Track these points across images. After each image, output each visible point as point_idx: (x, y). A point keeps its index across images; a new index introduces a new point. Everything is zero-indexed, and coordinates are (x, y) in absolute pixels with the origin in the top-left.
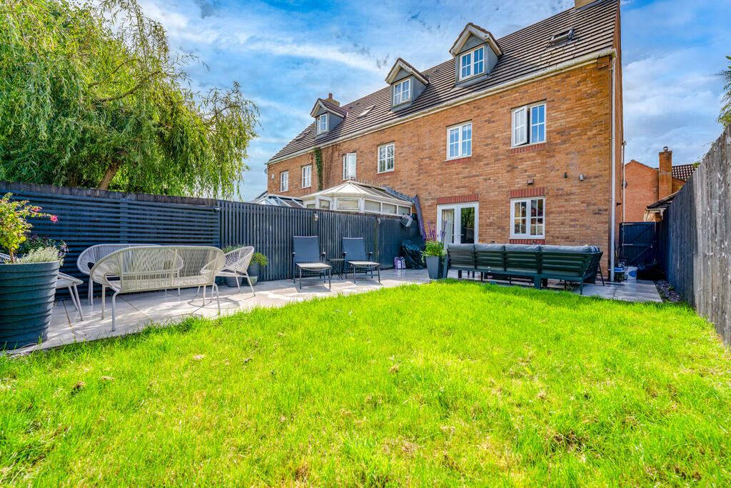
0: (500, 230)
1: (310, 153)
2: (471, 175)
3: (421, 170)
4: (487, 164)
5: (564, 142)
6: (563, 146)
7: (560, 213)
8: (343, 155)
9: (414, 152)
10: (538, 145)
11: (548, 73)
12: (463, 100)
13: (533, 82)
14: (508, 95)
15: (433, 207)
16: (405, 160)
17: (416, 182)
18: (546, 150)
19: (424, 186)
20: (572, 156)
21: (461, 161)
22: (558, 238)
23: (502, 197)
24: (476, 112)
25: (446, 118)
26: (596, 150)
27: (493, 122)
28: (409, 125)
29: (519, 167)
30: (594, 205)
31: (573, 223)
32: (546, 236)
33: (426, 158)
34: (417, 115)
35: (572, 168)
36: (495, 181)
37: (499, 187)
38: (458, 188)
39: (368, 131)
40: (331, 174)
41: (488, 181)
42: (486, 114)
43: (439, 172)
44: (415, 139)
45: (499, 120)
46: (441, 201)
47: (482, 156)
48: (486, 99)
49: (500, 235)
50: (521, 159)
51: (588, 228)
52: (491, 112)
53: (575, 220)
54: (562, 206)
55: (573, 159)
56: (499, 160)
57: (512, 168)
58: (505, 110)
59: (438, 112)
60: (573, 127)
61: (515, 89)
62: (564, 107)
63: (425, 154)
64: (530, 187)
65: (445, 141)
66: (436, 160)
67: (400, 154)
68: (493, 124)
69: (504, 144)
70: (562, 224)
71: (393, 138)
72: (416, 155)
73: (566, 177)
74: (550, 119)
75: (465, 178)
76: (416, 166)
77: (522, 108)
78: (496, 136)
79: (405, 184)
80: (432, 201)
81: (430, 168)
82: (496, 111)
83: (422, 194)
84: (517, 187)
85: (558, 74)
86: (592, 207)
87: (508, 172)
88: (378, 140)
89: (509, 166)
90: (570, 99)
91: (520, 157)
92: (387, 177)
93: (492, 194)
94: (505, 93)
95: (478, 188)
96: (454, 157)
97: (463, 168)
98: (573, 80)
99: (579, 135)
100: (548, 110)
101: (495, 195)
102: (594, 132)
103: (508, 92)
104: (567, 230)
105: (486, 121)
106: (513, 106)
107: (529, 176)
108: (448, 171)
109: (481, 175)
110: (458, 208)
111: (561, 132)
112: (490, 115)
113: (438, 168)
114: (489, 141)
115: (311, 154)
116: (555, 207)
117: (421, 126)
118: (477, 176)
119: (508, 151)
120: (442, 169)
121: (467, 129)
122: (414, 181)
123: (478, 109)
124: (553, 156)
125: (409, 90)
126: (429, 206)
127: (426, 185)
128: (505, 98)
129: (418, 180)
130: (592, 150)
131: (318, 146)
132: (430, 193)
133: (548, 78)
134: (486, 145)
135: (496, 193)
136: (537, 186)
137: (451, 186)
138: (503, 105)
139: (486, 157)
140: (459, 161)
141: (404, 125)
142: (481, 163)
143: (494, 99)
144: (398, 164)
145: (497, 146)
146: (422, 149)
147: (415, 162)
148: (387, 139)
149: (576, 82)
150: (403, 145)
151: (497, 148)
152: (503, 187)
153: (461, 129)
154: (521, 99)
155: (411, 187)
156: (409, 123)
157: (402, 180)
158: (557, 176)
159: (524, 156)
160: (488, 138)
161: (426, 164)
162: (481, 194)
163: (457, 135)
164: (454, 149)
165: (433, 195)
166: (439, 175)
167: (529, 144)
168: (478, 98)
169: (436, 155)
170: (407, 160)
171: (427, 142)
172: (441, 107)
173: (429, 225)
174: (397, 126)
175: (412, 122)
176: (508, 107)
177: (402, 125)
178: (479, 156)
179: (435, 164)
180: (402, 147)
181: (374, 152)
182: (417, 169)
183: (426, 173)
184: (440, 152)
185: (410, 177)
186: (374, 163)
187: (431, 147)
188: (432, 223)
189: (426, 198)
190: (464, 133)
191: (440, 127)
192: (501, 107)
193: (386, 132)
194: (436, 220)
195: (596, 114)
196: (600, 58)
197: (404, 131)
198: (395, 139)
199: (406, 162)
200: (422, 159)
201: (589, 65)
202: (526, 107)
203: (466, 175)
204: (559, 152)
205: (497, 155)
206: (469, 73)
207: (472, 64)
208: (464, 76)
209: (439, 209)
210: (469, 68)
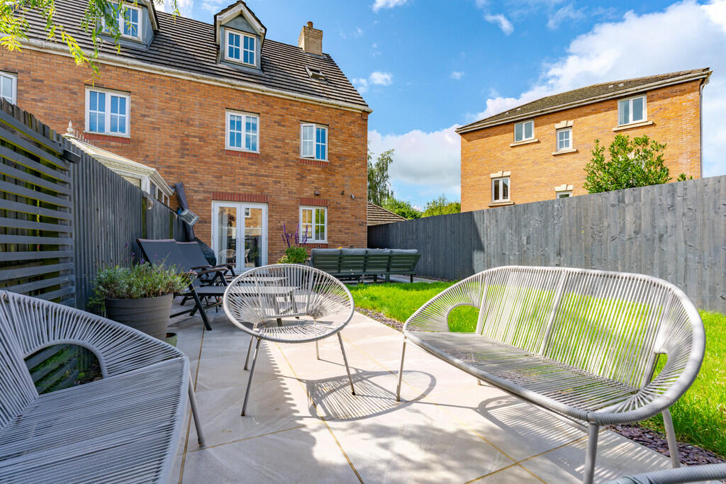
2: (260, 174)
3: (184, 149)
4: (278, 167)
5: (341, 166)
6: (341, 169)
7: (339, 222)
9: (172, 123)
10: (320, 162)
11: (332, 104)
12: (251, 88)
13: (318, 105)
14: (298, 106)
15: (206, 203)
16: (154, 128)
17: (177, 165)
18: (327, 168)
19: (191, 172)
20: (346, 178)
21: (248, 155)
22: (337, 242)
23: (293, 203)
24: (265, 108)
25: (226, 97)
26: (360, 178)
27: (284, 126)
28: (164, 81)
29: (308, 177)
30: (359, 218)
31: (347, 231)
32: (328, 241)
34: (180, 74)
35: (346, 187)
36: (285, 185)
37: (289, 192)
38: (243, 184)
41: (279, 184)
42: (275, 115)
43: (216, 159)
44: (175, 105)
45: (289, 127)
46: (219, 196)
48: (276, 99)
50: (309, 170)
51: (356, 235)
52: (281, 115)
53: (347, 229)
55: (346, 181)
56: (290, 166)
57: (301, 177)
58: (295, 119)
59: (214, 86)
60: (347, 156)
61: (304, 104)
62: (341, 137)
63: (192, 130)
64: (317, 197)
65: (224, 125)
66: (211, 144)
67: (145, 116)
68: (283, 128)
69: (294, 152)
70: (340, 231)
71: (126, 86)
72: (177, 128)
73: (343, 194)
74: (331, 143)
75: (251, 175)
76: (177, 143)
77: (311, 124)
78: (286, 141)
80: (206, 195)
82: (286, 116)
83: (187, 183)
84: (306, 195)
85: (338, 108)
86: (358, 220)
87: (297, 179)
88: (87, 76)
89: (299, 174)
90: (343, 133)
91: (308, 168)
92: (113, 144)
93: (283, 198)
94: (294, 103)
95: (267, 189)
96: (235, 148)
97: (249, 164)
98: (348, 119)
99: (351, 163)
100: (329, 135)
101: (286, 200)
102: (359, 164)
103: (296, 103)
104: (343, 237)
105: (275, 122)
106: (302, 119)
107: (316, 188)
108: (229, 162)
109: (271, 177)
110: (241, 208)
111: (339, 157)
112: (280, 118)
113: (214, 156)
114: (279, 144)
116: (335, 218)
117: (185, 91)
118: (266, 176)
119: (298, 159)
120: (220, 157)
121: (251, 121)
122: (172, 161)
123: (267, 105)
124: (333, 175)
125: (139, 25)
126: (200, 200)
127: (195, 172)
128: (294, 108)
130: (358, 178)
132: (201, 184)
133: (331, 108)
134: (276, 147)
135: (287, 198)
136: (322, 198)
137: (234, 181)
138: (293, 113)
139: (275, 159)
140: (244, 154)
141: (152, 76)
142: (270, 164)
143: (283, 103)
144: (139, 129)
145: (287, 151)
146: (188, 122)
147: (175, 137)
148: (111, 83)
149: (349, 121)
150: (149, 105)
151: (287, 154)
152: (294, 193)
153: (244, 118)
154: (309, 115)
155: (167, 170)
156: (162, 78)
157: (147, 156)
158: (337, 192)
159: (312, 168)
160: (277, 140)
161: (194, 144)
162: (271, 196)
163: (239, 124)
164: (236, 139)
165: (206, 187)
166: (216, 163)
167: (315, 159)
168: (267, 94)
169: (211, 137)
170: (158, 129)
171: (197, 117)
172: (221, 82)
173: (201, 224)
174: (137, 73)
175: (169, 79)
176: (297, 117)
177: (148, 75)
178: (267, 155)
179: (210, 148)
180: (147, 108)
181: (75, 93)
182: (179, 147)
183: (195, 156)
184: (216, 136)
185: (164, 155)
186: (76, 112)
187: (202, 125)
188: (206, 222)
189: (196, 189)
190: (248, 124)
191: (217, 105)
192: (291, 115)
193: (108, 70)
194: (210, 218)
195: (360, 151)
196: (364, 111)
197: (151, 84)
198: (131, 90)
199: (157, 132)
200: (187, 135)
201: (357, 113)
202: (314, 125)
203: (253, 173)
204: (338, 173)
205: (287, 160)
206: (237, 57)
207: (242, 48)
208: (230, 55)
209: (215, 205)
210: (237, 51)
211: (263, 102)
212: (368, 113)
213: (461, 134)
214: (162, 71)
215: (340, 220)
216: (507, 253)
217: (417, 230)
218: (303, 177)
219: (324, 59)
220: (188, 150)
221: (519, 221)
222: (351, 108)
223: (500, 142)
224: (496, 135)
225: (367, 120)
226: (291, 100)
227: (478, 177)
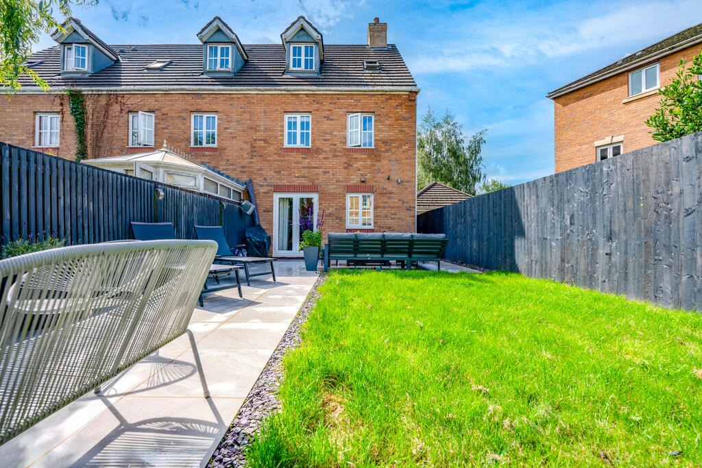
0: (338, 221)
1: (56, 96)
2: (311, 166)
3: (254, 152)
4: (327, 158)
5: (387, 151)
6: (386, 154)
7: (385, 207)
8: (130, 112)
9: (245, 131)
10: (366, 149)
11: (377, 91)
12: (303, 90)
13: (364, 94)
14: (345, 99)
15: (268, 194)
16: (233, 138)
17: (248, 165)
18: (374, 154)
19: (258, 170)
20: (393, 163)
21: (301, 151)
22: (383, 228)
23: (339, 191)
24: (315, 106)
25: (284, 103)
26: (407, 161)
27: (332, 120)
28: (240, 98)
29: (354, 165)
31: (393, 216)
32: (374, 226)
33: (261, 140)
34: (249, 90)
35: (393, 172)
36: (333, 175)
37: (337, 181)
38: (297, 177)
39: (177, 90)
40: (106, 135)
41: (327, 174)
42: (324, 110)
43: (276, 157)
44: (246, 116)
45: (337, 119)
46: (278, 189)
47: (322, 149)
48: (325, 96)
49: (337, 225)
50: (356, 158)
51: (403, 220)
52: (330, 110)
53: (393, 214)
54: (386, 203)
55: (393, 165)
56: (337, 156)
57: (348, 166)
58: (341, 112)
59: (275, 94)
60: (393, 140)
61: (350, 96)
62: (387, 122)
63: (258, 135)
64: (363, 184)
65: (283, 126)
66: (273, 144)
67: (226, 128)
68: (331, 122)
69: (341, 142)
70: (386, 217)
71: (215, 107)
72: (248, 135)
73: (389, 179)
74: (377, 129)
75: (304, 168)
76: (248, 147)
77: (357, 114)
78: (334, 133)
79: (233, 165)
80: (269, 188)
81: (265, 152)
82: (334, 110)
83: (255, 179)
84: (352, 183)
85: (383, 93)
86: (405, 205)
87: (345, 168)
88: (192, 105)
89: (346, 163)
90: (390, 117)
91: (355, 157)
92: (207, 153)
93: (331, 187)
94: (342, 96)
95: (318, 179)
96: (292, 146)
97: (302, 158)
98: (394, 103)
99: (397, 147)
100: (375, 121)
101: (334, 188)
102: (406, 147)
103: (344, 96)
104: (389, 222)
105: (325, 117)
106: (351, 110)
107: (362, 175)
108: (286, 158)
109: (321, 168)
110: (296, 197)
111: (385, 142)
112: (328, 112)
113: (275, 154)
114: (328, 137)
115: (61, 97)
116: (381, 203)
117: (253, 103)
118: (317, 168)
119: (344, 149)
120: (279, 155)
121: (305, 120)
122: (245, 163)
123: (318, 103)
124: (380, 161)
125: (230, 58)
126: (264, 193)
127: (261, 169)
128: (342, 101)
129: (251, 163)
130: (405, 161)
131: (78, 88)
132: (265, 179)
133: (376, 95)
134: (325, 140)
135: (335, 186)
136: (368, 184)
137: (290, 174)
138: (340, 106)
139: (325, 152)
140: (298, 150)
141: (233, 96)
142: (320, 156)
143: (332, 99)
144: (222, 140)
145: (335, 143)
146: (256, 129)
147: (247, 142)
148: (205, 107)
149: (395, 105)
150: (229, 119)
151: (335, 145)
152: (341, 181)
153: (299, 118)
154: (355, 106)
155: (241, 170)
156: (238, 96)
157: (228, 160)
158: (383, 178)
159: (358, 156)
160: (326, 133)
161: (260, 147)
162: (320, 186)
163: (295, 123)
164: (292, 138)
165: (269, 181)
166: (276, 161)
167: (362, 147)
168: (317, 93)
169: (272, 139)
170: (236, 137)
171: (262, 123)
172: (279, 90)
173: (265, 213)
174: (221, 96)
175: (242, 96)
176: (344, 110)
177: (228, 96)
178: (318, 149)
179: (272, 148)
180: (228, 122)
181: (185, 119)
182: (249, 150)
183: (260, 156)
184: (276, 137)
185: (239, 158)
186: (185, 132)
187: (266, 129)
188: (269, 211)
189: (262, 183)
190: (302, 123)
191: (277, 110)
192: (339, 108)
193: (204, 98)
194: (273, 208)
195: (408, 133)
196: (411, 92)
197: (232, 103)
198: (218, 110)
199: (234, 139)
200: (255, 140)
201: (404, 95)
202: (359, 114)
203: (306, 166)
204: (384, 158)
205: (335, 151)
206: (299, 66)
207: (303, 58)
208: (294, 66)
209: (277, 196)
210: (300, 60)
211: (314, 101)
212: (416, 93)
213: (555, 99)
214: (237, 90)
215: (386, 205)
217: (465, 213)
218: (349, 165)
219: (389, 50)
220: (256, 151)
222: (397, 91)
223: (608, 100)
224: (602, 91)
225: (414, 100)
226: (338, 94)
227: (578, 147)
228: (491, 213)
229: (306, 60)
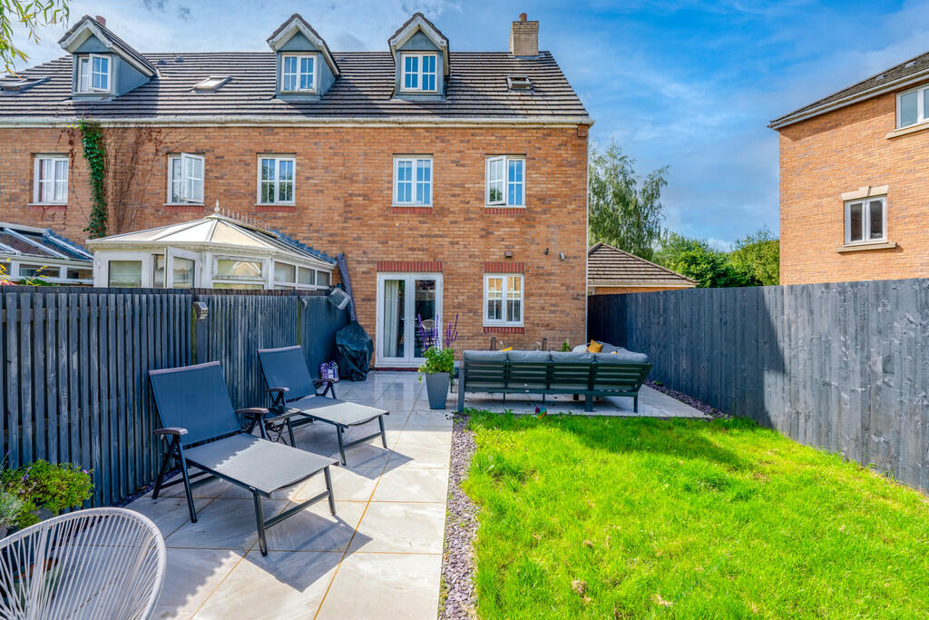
0: (472, 314)
1: (63, 130)
2: (432, 234)
3: (348, 212)
4: (455, 222)
5: (544, 212)
6: (543, 216)
7: (541, 295)
8: (168, 153)
9: (335, 182)
10: (514, 209)
11: (530, 123)
12: (422, 122)
13: (513, 128)
14: (481, 135)
15: (370, 275)
16: (318, 191)
17: (340, 232)
18: (525, 217)
19: (355, 239)
20: (553, 229)
21: (417, 211)
22: (538, 325)
23: (475, 270)
24: (440, 145)
25: (392, 141)
27: (463, 166)
28: (327, 134)
29: (496, 233)
30: (573, 288)
31: (553, 308)
32: (525, 323)
33: (359, 195)
34: (343, 122)
35: (552, 243)
36: (465, 246)
37: (470, 256)
38: (412, 249)
39: (238, 122)
40: (134, 188)
41: (456, 246)
42: (452, 152)
43: (380, 220)
44: (339, 160)
45: (470, 165)
46: (385, 266)
47: (448, 209)
48: (454, 131)
49: (471, 321)
50: (498, 223)
51: (568, 315)
52: (460, 152)
53: (552, 305)
54: (542, 288)
55: (553, 233)
56: (470, 219)
57: (487, 234)
58: (476, 154)
59: (379, 128)
60: (553, 196)
61: (491, 130)
62: (545, 169)
63: (355, 188)
64: (508, 261)
65: (391, 175)
66: (376, 202)
67: (308, 178)
68: (462, 169)
69: (477, 199)
70: (543, 309)
71: (293, 147)
72: (340, 188)
73: (547, 253)
74: (530, 180)
75: (422, 236)
76: (340, 205)
77: (501, 157)
78: (466, 186)
79: (317, 231)
80: (370, 265)
81: (366, 212)
82: (467, 152)
83: (351, 252)
84: (493, 258)
85: (539, 127)
86: (571, 291)
87: (482, 237)
88: (259, 144)
89: (483, 230)
90: (550, 162)
91: (497, 220)
92: (280, 214)
93: (461, 265)
94: (478, 131)
95: (442, 253)
96: (404, 204)
97: (420, 222)
98: (555, 141)
99: (559, 206)
100: (527, 168)
101: (465, 267)
102: (573, 206)
103: (481, 131)
104: (547, 317)
105: (453, 162)
106: (489, 152)
107: (507, 247)
108: (396, 222)
109: (446, 237)
110: (411, 279)
111: (542, 199)
112: (458, 155)
113: (380, 216)
114: (458, 191)
115: (71, 132)
116: (536, 289)
117: (348, 141)
118: (441, 236)
119: (481, 209)
120: (386, 218)
121: (424, 165)
122: (335, 228)
123: (443, 141)
124: (533, 227)
125: (314, 74)
126: (364, 273)
127: (359, 238)
128: (478, 138)
129: (344, 228)
130: (572, 227)
131: (95, 119)
132: (364, 253)
133: (529, 129)
134: (454, 196)
135: (467, 264)
136: (516, 261)
137: (401, 246)
138: (475, 146)
139: (453, 212)
140: (413, 210)
141: (317, 131)
142: (445, 219)
143: (463, 135)
144: (303, 195)
145: (467, 200)
146: (351, 179)
147: (339, 199)
148: (278, 147)
149: (557, 144)
150: (313, 164)
151: (468, 203)
152: (476, 257)
153: (414, 163)
154: (498, 145)
155: (330, 239)
156: (326, 131)
157: (311, 225)
158: (538, 251)
159: (501, 219)
160: (455, 186)
161: (358, 205)
162: (446, 263)
163: (409, 170)
164: (405, 190)
165: (370, 256)
166: (381, 225)
167: (508, 206)
168: (441, 126)
169: (375, 194)
170: (322, 191)
171: (361, 171)
172: (386, 122)
173: (364, 303)
174: (302, 130)
175: (332, 130)
176: (481, 151)
177: (312, 131)
178: (442, 208)
179: (375, 207)
180: (311, 168)
181: (248, 165)
182: (341, 211)
183: (359, 219)
184: (382, 191)
185: (327, 221)
186: (249, 184)
187: (367, 179)
188: (370, 300)
189: (359, 259)
190: (419, 170)
191: (383, 152)
192: (474, 149)
193: (277, 134)
194: (375, 295)
195: (575, 186)
196: (581, 124)
197: (316, 140)
198: (296, 151)
199: (320, 194)
200: (350, 195)
201: (570, 129)
202: (504, 157)
203: (424, 233)
204: (539, 223)
205: (467, 211)
206: (415, 85)
207: (420, 73)
208: (408, 85)
209: (381, 278)
210: (415, 77)
211: (437, 138)
212: (588, 126)
213: (780, 129)
214: (325, 122)
215: (543, 291)
216: (834, 383)
217: (665, 309)
218: (490, 233)
219: (541, 61)
220: (351, 212)
221: (865, 318)
222: (559, 123)
223: (864, 134)
224: (854, 121)
225: (586, 137)
226: (473, 128)
227: (816, 201)
228: (716, 321)
229: (425, 77)
